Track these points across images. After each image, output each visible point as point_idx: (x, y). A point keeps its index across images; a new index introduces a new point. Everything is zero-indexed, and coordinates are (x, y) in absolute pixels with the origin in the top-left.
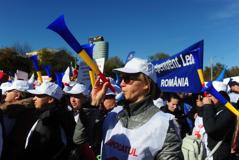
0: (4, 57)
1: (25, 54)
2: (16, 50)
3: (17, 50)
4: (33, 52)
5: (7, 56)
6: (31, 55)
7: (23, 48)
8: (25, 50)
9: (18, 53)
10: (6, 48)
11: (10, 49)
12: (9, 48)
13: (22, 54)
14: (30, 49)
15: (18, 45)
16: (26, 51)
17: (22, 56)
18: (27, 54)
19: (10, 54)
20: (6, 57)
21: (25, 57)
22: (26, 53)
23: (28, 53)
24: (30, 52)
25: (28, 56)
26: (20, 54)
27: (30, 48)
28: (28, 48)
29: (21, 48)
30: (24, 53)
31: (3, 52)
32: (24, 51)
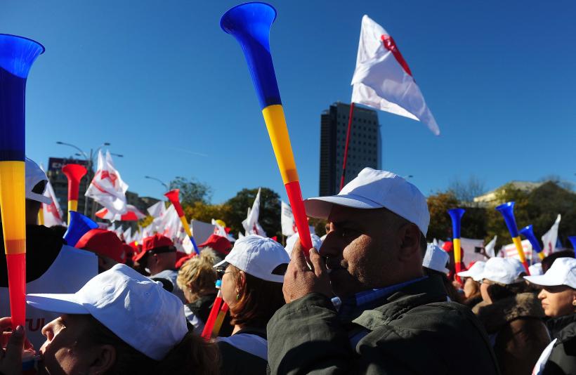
0: (436, 212)
1: (472, 201)
2: (455, 195)
3: (458, 195)
4: (486, 195)
5: (440, 209)
6: (483, 201)
7: (467, 189)
8: (472, 193)
9: (459, 200)
10: (438, 194)
11: (445, 195)
12: (444, 192)
13: (468, 201)
14: (481, 190)
15: (458, 185)
16: (474, 195)
17: (466, 205)
18: (476, 200)
19: (445, 203)
20: (440, 211)
21: (473, 206)
22: (473, 197)
23: (477, 196)
24: (482, 194)
25: (478, 203)
26: (463, 200)
27: (480, 187)
28: (477, 187)
29: (464, 190)
30: (469, 199)
31: (434, 201)
32: (470, 194)
